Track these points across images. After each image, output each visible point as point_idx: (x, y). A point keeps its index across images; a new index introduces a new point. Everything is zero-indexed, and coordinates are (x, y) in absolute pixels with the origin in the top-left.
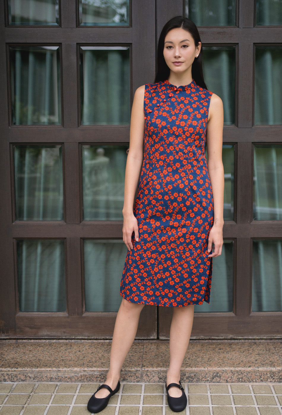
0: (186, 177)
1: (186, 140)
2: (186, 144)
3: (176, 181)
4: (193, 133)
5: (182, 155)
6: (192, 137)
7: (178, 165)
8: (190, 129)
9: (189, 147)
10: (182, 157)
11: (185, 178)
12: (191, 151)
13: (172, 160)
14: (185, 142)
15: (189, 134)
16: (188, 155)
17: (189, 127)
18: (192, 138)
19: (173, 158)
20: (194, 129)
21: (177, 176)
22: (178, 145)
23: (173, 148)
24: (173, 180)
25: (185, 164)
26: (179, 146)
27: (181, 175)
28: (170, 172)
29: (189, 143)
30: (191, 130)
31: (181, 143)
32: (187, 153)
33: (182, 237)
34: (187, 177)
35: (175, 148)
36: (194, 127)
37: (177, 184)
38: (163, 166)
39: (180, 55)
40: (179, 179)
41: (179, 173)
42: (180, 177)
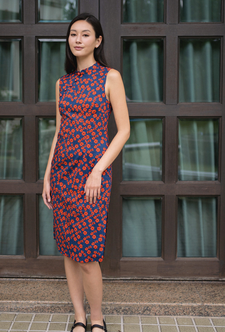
0: (84, 146)
1: (85, 115)
2: (85, 118)
3: (76, 150)
4: (89, 108)
5: (82, 127)
6: (89, 112)
7: (78, 136)
8: (86, 105)
9: (87, 120)
10: (81, 129)
11: (83, 147)
12: (89, 123)
13: (73, 132)
14: (84, 117)
15: (86, 110)
16: (87, 127)
17: (85, 104)
18: (89, 113)
20: (89, 105)
21: (77, 146)
22: (78, 119)
23: (75, 123)
24: (74, 150)
25: (83, 135)
26: (80, 121)
27: (80, 144)
28: (72, 143)
29: (87, 117)
30: (87, 106)
31: (81, 118)
32: (86, 125)
33: (81, 198)
34: (85, 146)
35: (76, 122)
36: (90, 103)
37: (76, 152)
38: (67, 138)
39: (81, 42)
40: (78, 149)
41: (78, 143)
42: (79, 146)
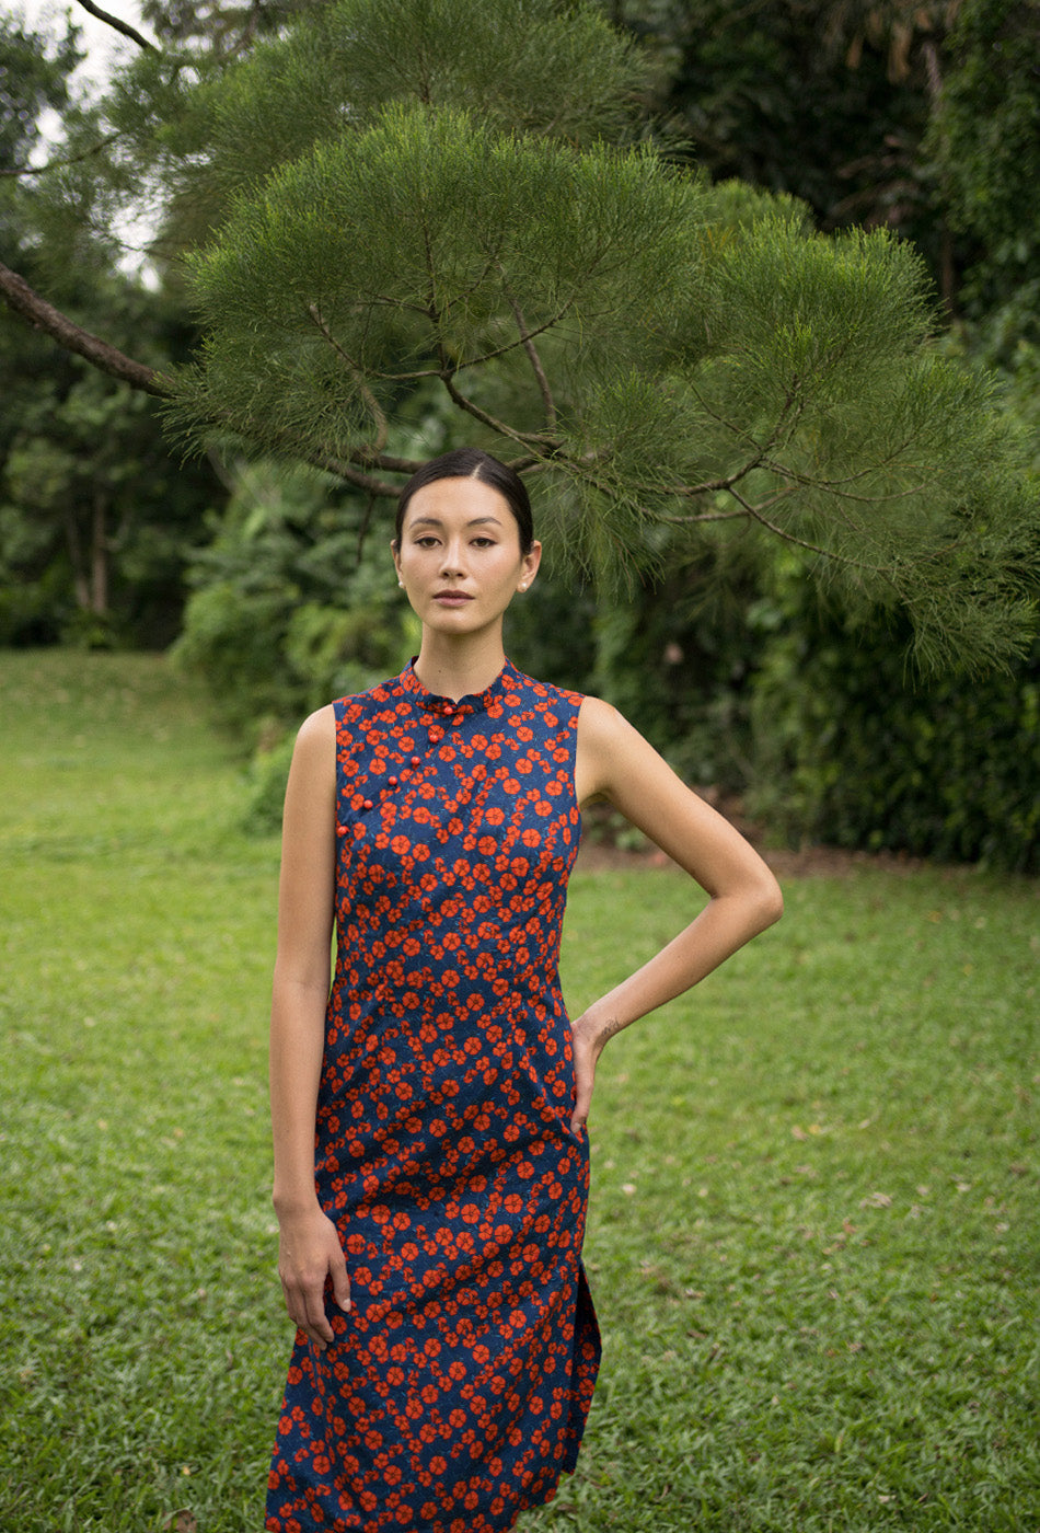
0: (504, 1040)
1: (506, 906)
2: (505, 919)
3: (471, 1060)
4: (529, 877)
5: (491, 962)
6: (526, 891)
7: (476, 1001)
8: (516, 862)
9: (515, 930)
10: (490, 970)
11: (500, 1045)
12: (521, 941)
13: (452, 985)
14: (500, 915)
15: (515, 883)
16: (513, 959)
17: (511, 857)
18: (525, 897)
19: (457, 979)
20: (529, 861)
21: (472, 1044)
22: (473, 927)
23: (458, 942)
24: (460, 1062)
25: (499, 993)
26: (481, 931)
27: (489, 1036)
28: (447, 1032)
29: (515, 916)
30: (521, 867)
31: (487, 920)
32: (510, 952)
33: (496, 1258)
34: (509, 1041)
35: (463, 939)
36: (531, 856)
37: (474, 1072)
38: (420, 1011)
39: (464, 570)
40: (480, 1055)
41: (480, 1030)
42: (485, 1043)
